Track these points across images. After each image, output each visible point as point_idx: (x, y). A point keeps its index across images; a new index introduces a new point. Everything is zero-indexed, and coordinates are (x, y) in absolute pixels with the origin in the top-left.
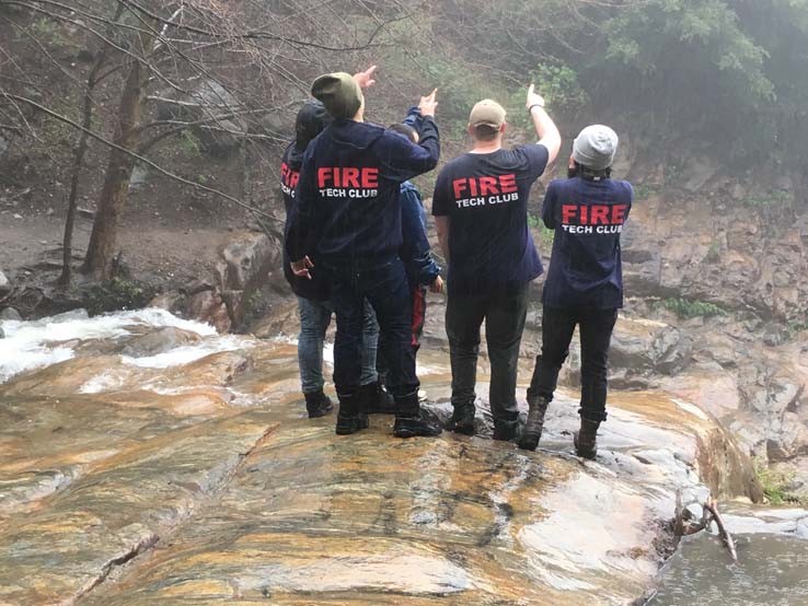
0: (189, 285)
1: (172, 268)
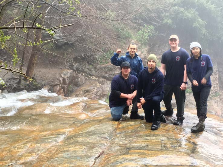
0: (53, 84)
1: (47, 79)
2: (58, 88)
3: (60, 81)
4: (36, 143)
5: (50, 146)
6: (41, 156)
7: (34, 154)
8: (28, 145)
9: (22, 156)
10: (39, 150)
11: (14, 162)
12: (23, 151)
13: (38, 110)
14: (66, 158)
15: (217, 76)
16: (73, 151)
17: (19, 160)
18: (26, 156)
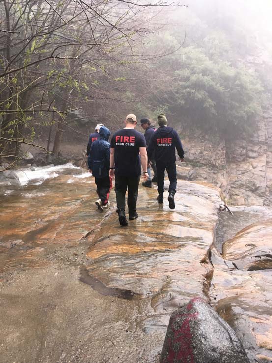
0: (77, 158)
1: (72, 154)
2: (82, 162)
3: (83, 156)
4: (58, 206)
5: (69, 208)
6: (62, 216)
7: (56, 215)
8: (52, 207)
9: (46, 216)
10: (60, 212)
11: (40, 220)
12: (48, 212)
13: (63, 181)
14: (81, 217)
15: (225, 152)
16: (88, 212)
17: (43, 219)
18: (50, 216)
